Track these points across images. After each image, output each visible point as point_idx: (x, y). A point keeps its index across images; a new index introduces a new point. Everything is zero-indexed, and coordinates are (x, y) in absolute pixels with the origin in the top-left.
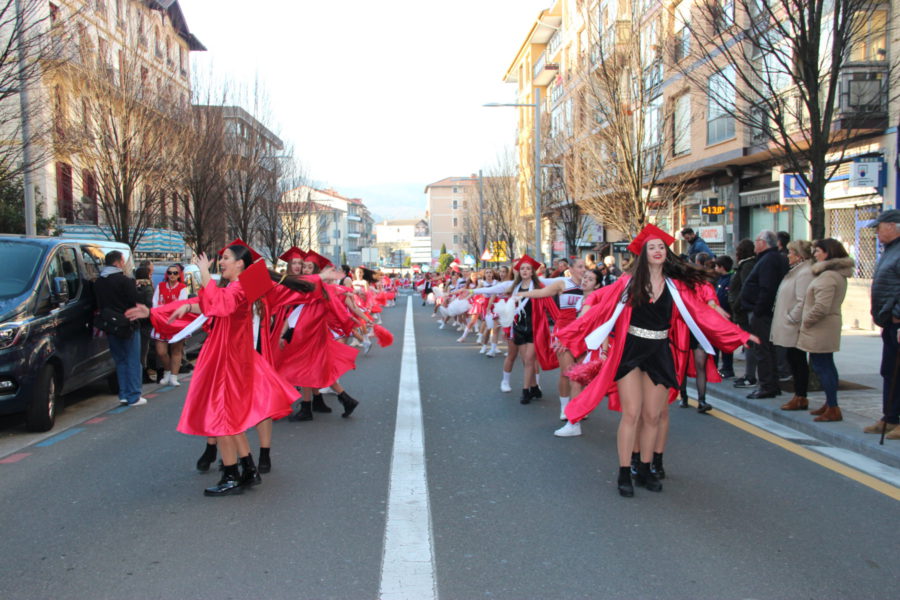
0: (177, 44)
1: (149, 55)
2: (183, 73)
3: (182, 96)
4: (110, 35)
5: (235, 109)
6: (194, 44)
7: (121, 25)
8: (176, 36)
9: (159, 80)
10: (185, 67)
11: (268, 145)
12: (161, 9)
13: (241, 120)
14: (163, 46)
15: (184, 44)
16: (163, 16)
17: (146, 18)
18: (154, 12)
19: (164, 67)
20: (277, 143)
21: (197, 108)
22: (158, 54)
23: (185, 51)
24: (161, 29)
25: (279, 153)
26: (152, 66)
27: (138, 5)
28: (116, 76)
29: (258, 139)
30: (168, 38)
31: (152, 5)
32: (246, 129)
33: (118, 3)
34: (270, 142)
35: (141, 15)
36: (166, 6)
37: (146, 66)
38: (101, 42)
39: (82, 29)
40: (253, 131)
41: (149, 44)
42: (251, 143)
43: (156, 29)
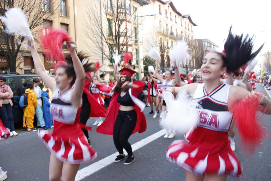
0: (191, 25)
1: (183, 29)
2: (192, 32)
3: (192, 37)
4: (173, 25)
5: (206, 39)
6: (195, 25)
7: (176, 22)
8: (190, 23)
9: (186, 34)
10: (193, 30)
11: (215, 47)
12: (185, 18)
13: (207, 42)
14: (187, 26)
15: (192, 25)
16: (187, 19)
17: (182, 20)
19: (187, 31)
20: (218, 47)
21: (196, 40)
22: (186, 28)
23: (193, 27)
26: (184, 31)
27: (180, 18)
28: (175, 34)
29: (212, 46)
30: (188, 24)
31: (184, 17)
32: (209, 44)
33: (176, 18)
34: (216, 46)
35: (181, 20)
36: (187, 17)
37: (182, 31)
38: (171, 27)
39: (167, 25)
40: (211, 44)
41: (183, 26)
42: (211, 47)
43: (185, 23)
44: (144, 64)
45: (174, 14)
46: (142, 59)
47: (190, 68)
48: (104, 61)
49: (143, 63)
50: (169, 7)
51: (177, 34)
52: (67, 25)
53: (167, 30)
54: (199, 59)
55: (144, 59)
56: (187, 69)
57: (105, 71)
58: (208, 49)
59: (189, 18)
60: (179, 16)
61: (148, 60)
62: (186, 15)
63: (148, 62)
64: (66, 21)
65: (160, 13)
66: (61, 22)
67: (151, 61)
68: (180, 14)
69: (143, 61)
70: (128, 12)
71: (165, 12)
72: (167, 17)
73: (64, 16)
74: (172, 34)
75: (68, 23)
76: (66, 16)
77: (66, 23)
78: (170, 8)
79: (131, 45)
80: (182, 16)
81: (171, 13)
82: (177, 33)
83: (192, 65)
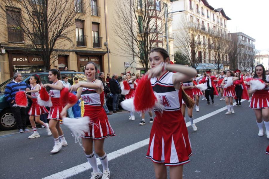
0: (223, 19)
1: (216, 23)
2: (225, 26)
3: (225, 32)
4: (205, 20)
5: (241, 33)
6: (228, 19)
7: (208, 17)
8: (223, 17)
9: (218, 28)
10: (226, 24)
11: (250, 41)
12: (218, 12)
13: (242, 35)
14: (220, 21)
15: (225, 19)
16: (220, 13)
17: (215, 15)
18: (217, 13)
19: (220, 25)
20: (253, 40)
21: (229, 34)
22: (218, 22)
23: (226, 21)
24: (219, 16)
25: (254, 43)
26: (217, 25)
27: (212, 12)
28: (207, 29)
29: (247, 40)
30: (221, 18)
31: (216, 11)
32: (243, 38)
33: (207, 12)
34: (252, 40)
35: (213, 14)
36: (220, 11)
37: (215, 26)
38: (203, 22)
39: (198, 20)
40: (246, 38)
41: (216, 20)
42: (245, 41)
43: (218, 17)
44: (175, 61)
45: (205, 9)
46: (173, 55)
47: (223, 63)
48: (134, 58)
49: (173, 59)
50: (200, 1)
51: (209, 29)
52: (98, 24)
53: (199, 25)
54: (232, 54)
55: (175, 55)
56: (219, 65)
57: (136, 67)
58: (242, 43)
59: (222, 12)
60: (211, 10)
61: (179, 56)
62: (219, 9)
63: (179, 58)
64: (97, 20)
65: (191, 8)
66: (93, 21)
67: (182, 57)
68: (211, 8)
69: (174, 57)
70: (158, 9)
71: (196, 7)
72: (198, 12)
73: (95, 15)
74: (204, 29)
75: (99, 22)
76: (97, 15)
77: (97, 22)
78: (202, 2)
79: (161, 42)
80: (214, 10)
81: (202, 7)
82: (210, 27)
83: (225, 60)
